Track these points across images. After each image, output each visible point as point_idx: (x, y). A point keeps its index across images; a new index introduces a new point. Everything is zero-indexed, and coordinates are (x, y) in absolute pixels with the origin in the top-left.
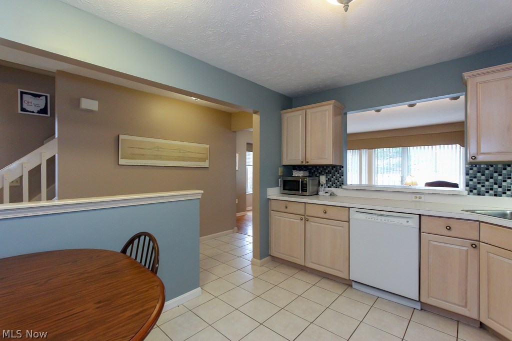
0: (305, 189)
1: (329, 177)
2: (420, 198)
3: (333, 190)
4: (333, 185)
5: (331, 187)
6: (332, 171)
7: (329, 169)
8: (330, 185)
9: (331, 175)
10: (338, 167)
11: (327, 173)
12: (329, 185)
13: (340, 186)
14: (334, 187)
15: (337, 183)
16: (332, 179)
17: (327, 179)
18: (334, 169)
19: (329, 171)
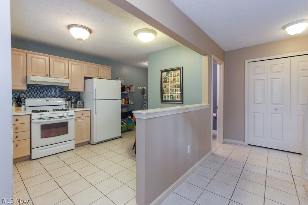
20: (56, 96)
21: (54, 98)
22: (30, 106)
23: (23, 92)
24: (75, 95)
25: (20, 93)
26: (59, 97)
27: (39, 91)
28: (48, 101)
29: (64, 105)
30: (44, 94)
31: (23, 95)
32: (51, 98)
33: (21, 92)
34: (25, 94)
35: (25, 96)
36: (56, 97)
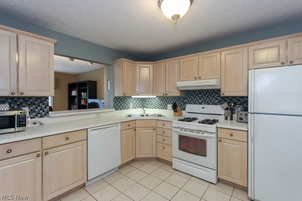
0: (23, 124)
1: (32, 108)
2: (99, 115)
3: (37, 120)
4: (37, 116)
5: (34, 118)
6: (36, 102)
7: (31, 101)
8: (34, 115)
9: (34, 106)
10: (43, 99)
11: (29, 104)
12: (32, 116)
13: (46, 115)
14: (39, 117)
15: (42, 113)
16: (36, 110)
17: (30, 111)
18: (39, 100)
19: (32, 102)
20: (215, 102)
21: (212, 104)
22: (189, 113)
23: (186, 98)
24: (243, 101)
25: (183, 99)
26: (218, 104)
27: (198, 97)
28: (204, 108)
29: (223, 115)
30: (202, 99)
31: (186, 100)
32: (209, 104)
33: (185, 98)
34: (187, 99)
35: (187, 102)
36: (215, 104)
